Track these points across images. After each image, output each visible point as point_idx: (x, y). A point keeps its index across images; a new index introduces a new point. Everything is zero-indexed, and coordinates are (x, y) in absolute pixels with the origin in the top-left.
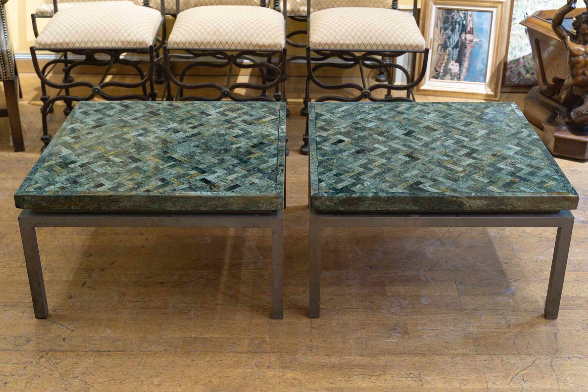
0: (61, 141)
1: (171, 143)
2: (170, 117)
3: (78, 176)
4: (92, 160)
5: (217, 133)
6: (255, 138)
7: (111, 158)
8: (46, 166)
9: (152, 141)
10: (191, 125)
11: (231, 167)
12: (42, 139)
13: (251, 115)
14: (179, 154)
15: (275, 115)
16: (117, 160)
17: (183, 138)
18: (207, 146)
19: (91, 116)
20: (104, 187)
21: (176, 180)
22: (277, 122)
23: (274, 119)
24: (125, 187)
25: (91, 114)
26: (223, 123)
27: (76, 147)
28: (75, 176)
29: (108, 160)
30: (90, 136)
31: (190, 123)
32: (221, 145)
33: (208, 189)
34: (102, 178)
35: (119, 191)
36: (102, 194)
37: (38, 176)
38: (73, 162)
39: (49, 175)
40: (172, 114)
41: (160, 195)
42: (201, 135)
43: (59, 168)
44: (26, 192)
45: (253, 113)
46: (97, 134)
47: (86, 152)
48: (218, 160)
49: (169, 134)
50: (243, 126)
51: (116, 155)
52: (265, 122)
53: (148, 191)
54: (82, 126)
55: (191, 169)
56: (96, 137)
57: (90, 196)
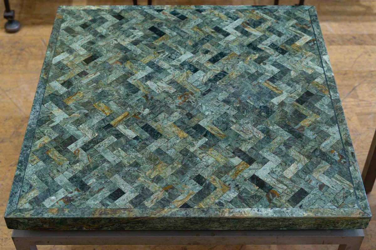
0: (50, 92)
1: (192, 94)
2: (179, 38)
3: (83, 172)
4: (97, 135)
5: (245, 72)
6: (298, 83)
7: (121, 128)
8: (38, 147)
9: (167, 90)
10: (209, 56)
11: (284, 148)
12: (6, 17)
13: (280, 34)
14: (208, 119)
15: (309, 33)
16: (131, 134)
17: (206, 84)
18: (240, 102)
19: (79, 36)
20: (123, 197)
21: (217, 179)
22: (315, 47)
23: (310, 42)
24: (152, 197)
25: (78, 33)
26: (248, 50)
27: (71, 103)
28: (80, 171)
29: (119, 135)
30: (85, 81)
31: (207, 52)
32: (259, 99)
33: (265, 200)
34: (117, 176)
35: (146, 208)
36: (124, 216)
37: (30, 171)
38: (73, 139)
39: (45, 169)
40: (179, 32)
41: (203, 215)
42: (226, 78)
43: (56, 153)
44: (20, 211)
45: (280, 29)
46: (94, 77)
47: (86, 115)
48: (263, 131)
49: (185, 74)
50: (275, 56)
51: (128, 125)
52: (300, 48)
53: (186, 206)
54: (72, 57)
55: (232, 155)
56: (93, 81)
57: (108, 218)
